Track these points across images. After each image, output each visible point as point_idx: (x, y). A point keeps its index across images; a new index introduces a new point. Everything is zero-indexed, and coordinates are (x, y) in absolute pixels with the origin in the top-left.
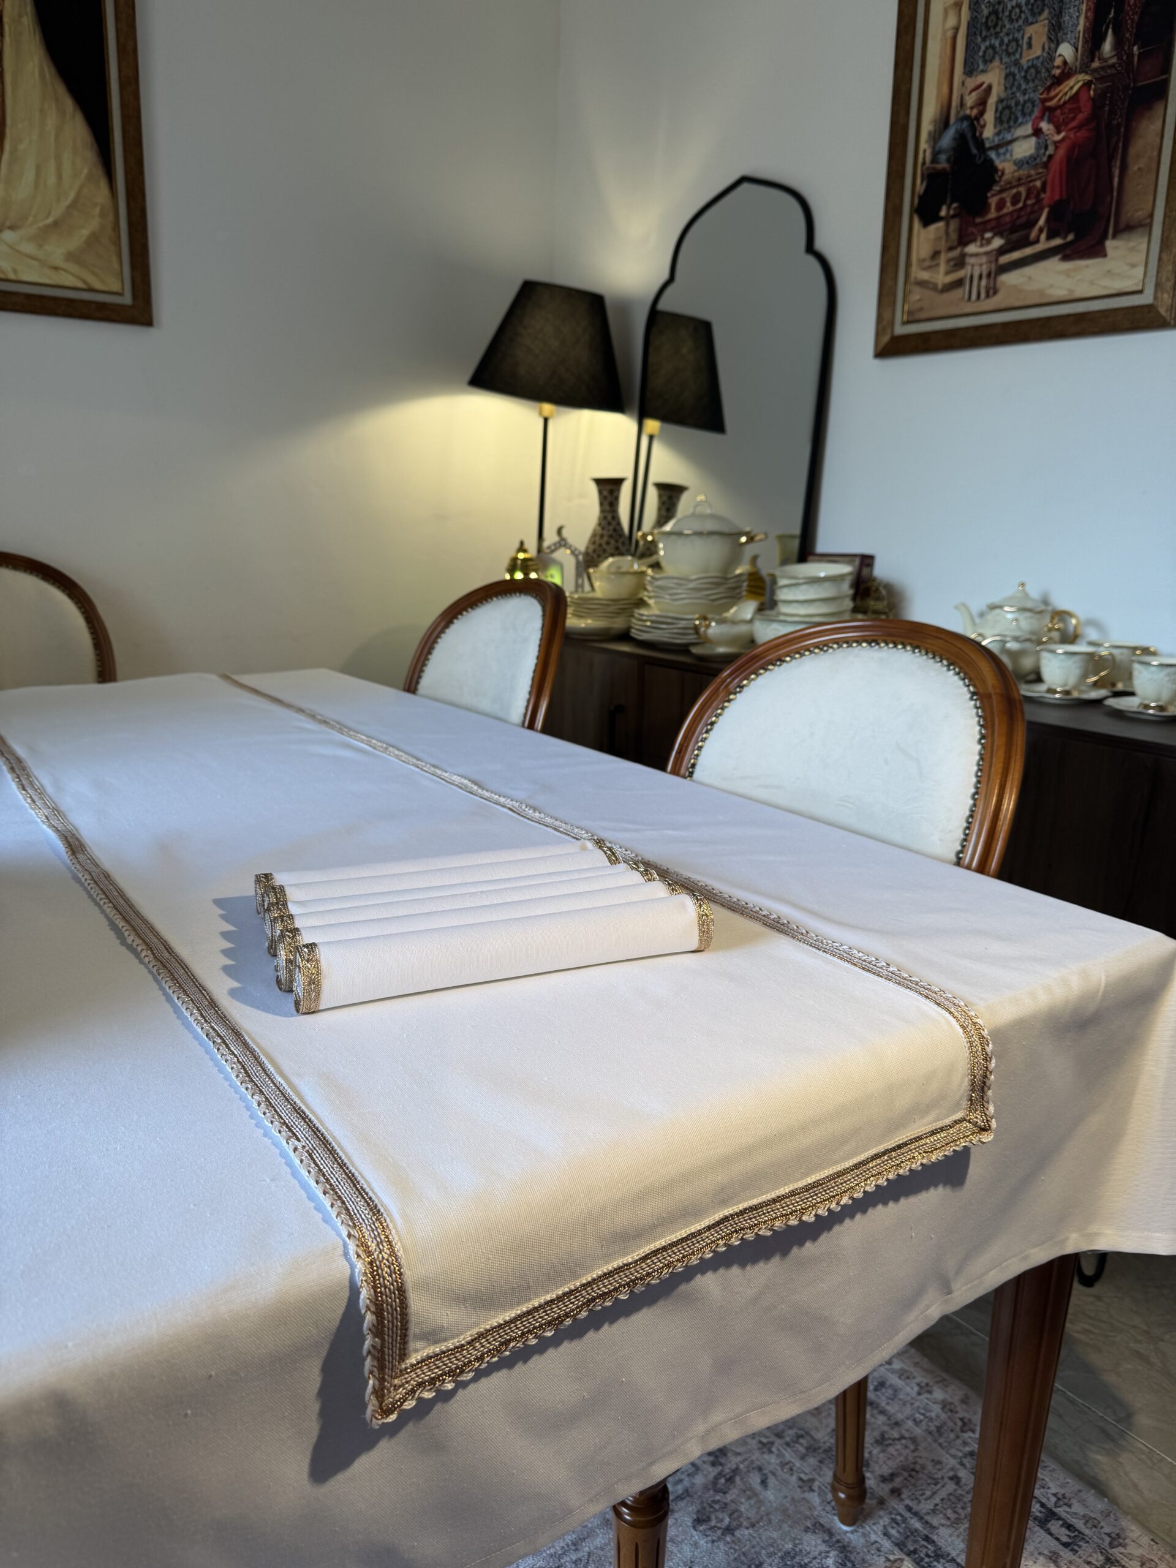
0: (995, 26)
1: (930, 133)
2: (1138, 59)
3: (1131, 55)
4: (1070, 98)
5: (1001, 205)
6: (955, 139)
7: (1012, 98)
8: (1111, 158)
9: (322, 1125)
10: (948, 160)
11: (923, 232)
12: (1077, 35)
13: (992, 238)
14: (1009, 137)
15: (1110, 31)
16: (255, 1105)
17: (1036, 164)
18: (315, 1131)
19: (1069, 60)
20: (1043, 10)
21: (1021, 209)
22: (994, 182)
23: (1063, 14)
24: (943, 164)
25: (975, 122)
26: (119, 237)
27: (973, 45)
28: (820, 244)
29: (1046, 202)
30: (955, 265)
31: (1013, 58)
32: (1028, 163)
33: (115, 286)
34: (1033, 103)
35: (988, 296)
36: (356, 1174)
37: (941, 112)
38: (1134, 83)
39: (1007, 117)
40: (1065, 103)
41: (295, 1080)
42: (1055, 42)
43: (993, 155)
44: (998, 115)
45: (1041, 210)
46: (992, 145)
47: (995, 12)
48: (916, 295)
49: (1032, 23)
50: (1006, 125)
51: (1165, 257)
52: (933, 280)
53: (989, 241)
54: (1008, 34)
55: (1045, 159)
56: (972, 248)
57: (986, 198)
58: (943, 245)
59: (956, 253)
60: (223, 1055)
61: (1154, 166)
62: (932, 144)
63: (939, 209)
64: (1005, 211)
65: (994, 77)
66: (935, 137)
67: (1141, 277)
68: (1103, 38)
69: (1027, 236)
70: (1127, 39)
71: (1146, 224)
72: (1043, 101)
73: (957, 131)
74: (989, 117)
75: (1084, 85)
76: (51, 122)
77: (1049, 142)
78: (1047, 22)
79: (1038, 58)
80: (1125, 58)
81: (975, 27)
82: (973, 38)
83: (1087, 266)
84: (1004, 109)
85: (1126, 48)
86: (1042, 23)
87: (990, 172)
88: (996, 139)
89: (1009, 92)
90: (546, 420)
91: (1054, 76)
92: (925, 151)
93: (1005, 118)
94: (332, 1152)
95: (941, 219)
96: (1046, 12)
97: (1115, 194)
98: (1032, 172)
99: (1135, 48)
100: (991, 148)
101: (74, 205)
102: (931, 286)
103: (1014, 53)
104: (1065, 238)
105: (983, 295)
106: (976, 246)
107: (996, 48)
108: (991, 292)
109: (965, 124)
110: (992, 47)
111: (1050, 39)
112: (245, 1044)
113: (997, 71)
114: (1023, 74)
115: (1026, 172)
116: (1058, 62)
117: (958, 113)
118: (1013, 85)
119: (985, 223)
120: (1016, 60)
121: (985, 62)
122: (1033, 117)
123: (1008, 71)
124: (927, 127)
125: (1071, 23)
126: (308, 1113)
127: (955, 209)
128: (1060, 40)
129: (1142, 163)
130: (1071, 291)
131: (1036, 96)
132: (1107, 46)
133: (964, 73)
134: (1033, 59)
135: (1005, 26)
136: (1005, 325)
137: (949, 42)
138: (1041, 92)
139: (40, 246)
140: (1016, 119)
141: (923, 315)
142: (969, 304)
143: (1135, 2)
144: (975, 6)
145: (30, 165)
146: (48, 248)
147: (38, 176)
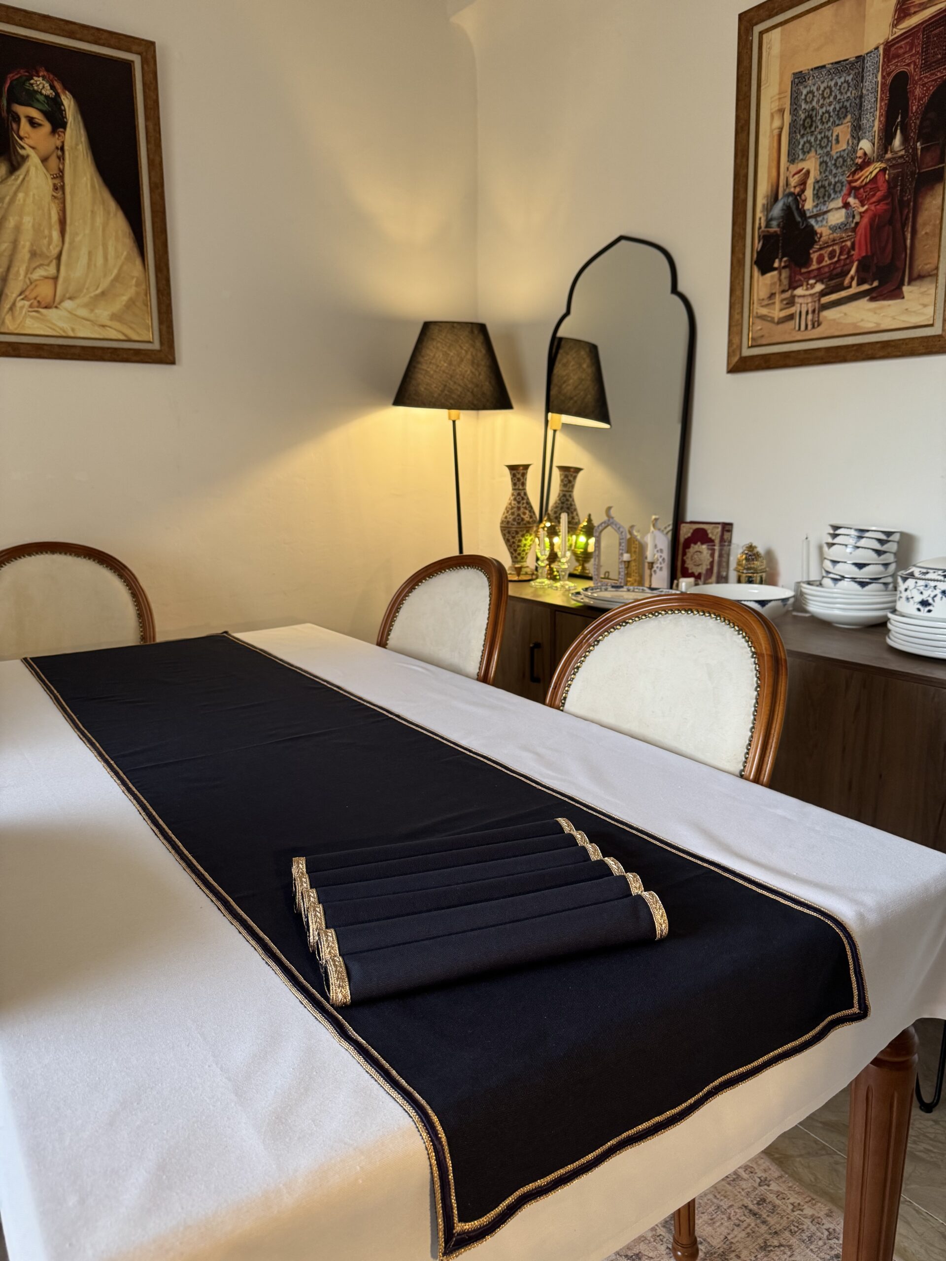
0: (811, 126)
1: (764, 205)
2: (921, 152)
3: (915, 149)
4: (870, 181)
5: (820, 259)
6: (783, 210)
7: (826, 180)
8: (904, 225)
10: (778, 226)
11: (761, 278)
12: (873, 134)
13: (815, 283)
14: (824, 209)
15: (899, 131)
17: (847, 229)
19: (868, 152)
20: (846, 116)
21: (836, 262)
22: (815, 242)
23: (862, 119)
24: (775, 228)
25: (798, 198)
26: (150, 301)
27: (794, 140)
28: (681, 288)
29: (855, 257)
30: (787, 304)
32: (840, 228)
33: (147, 336)
34: (842, 183)
35: (813, 327)
37: (772, 191)
38: (918, 169)
39: (823, 193)
40: (866, 184)
42: (857, 139)
43: (812, 222)
44: (815, 192)
45: (852, 262)
46: (812, 214)
48: (759, 325)
49: (838, 125)
50: (821, 200)
52: (770, 315)
53: (813, 286)
54: (820, 133)
55: (853, 225)
56: (799, 291)
57: (809, 254)
58: (777, 289)
61: (937, 231)
62: (765, 213)
63: (773, 262)
64: (824, 264)
65: (811, 164)
66: (768, 208)
67: (932, 314)
68: (893, 136)
69: (843, 283)
70: (912, 137)
71: (933, 275)
72: (850, 182)
73: (784, 204)
74: (809, 193)
75: (880, 170)
76: (99, 221)
77: (855, 213)
78: (850, 124)
79: (844, 150)
80: (910, 151)
81: (795, 128)
82: (794, 135)
83: (889, 306)
84: (820, 188)
85: (911, 144)
86: (847, 124)
87: (810, 236)
88: (815, 210)
89: (824, 175)
91: (857, 164)
92: (760, 219)
93: (821, 195)
95: (775, 269)
96: (849, 117)
97: (908, 251)
98: (844, 235)
99: (918, 144)
100: (811, 217)
101: (116, 279)
102: (769, 319)
103: (826, 147)
104: (872, 284)
105: (810, 327)
106: (803, 289)
107: (811, 143)
108: (816, 324)
109: (790, 199)
110: (809, 142)
111: (853, 136)
113: (813, 159)
114: (833, 162)
115: (839, 235)
116: (860, 153)
117: (784, 190)
118: (826, 170)
120: (828, 152)
121: (804, 153)
122: (842, 194)
123: (822, 159)
124: (761, 201)
125: (868, 125)
127: (785, 262)
128: (861, 138)
129: (928, 229)
130: (878, 324)
131: (844, 179)
132: (897, 142)
133: (788, 161)
134: (840, 152)
135: (818, 127)
136: (828, 349)
137: (776, 138)
138: (847, 175)
139: (92, 311)
140: (829, 196)
141: (764, 341)
142: (799, 332)
143: (916, 110)
144: (794, 112)
145: (84, 252)
146: (97, 311)
147: (90, 259)
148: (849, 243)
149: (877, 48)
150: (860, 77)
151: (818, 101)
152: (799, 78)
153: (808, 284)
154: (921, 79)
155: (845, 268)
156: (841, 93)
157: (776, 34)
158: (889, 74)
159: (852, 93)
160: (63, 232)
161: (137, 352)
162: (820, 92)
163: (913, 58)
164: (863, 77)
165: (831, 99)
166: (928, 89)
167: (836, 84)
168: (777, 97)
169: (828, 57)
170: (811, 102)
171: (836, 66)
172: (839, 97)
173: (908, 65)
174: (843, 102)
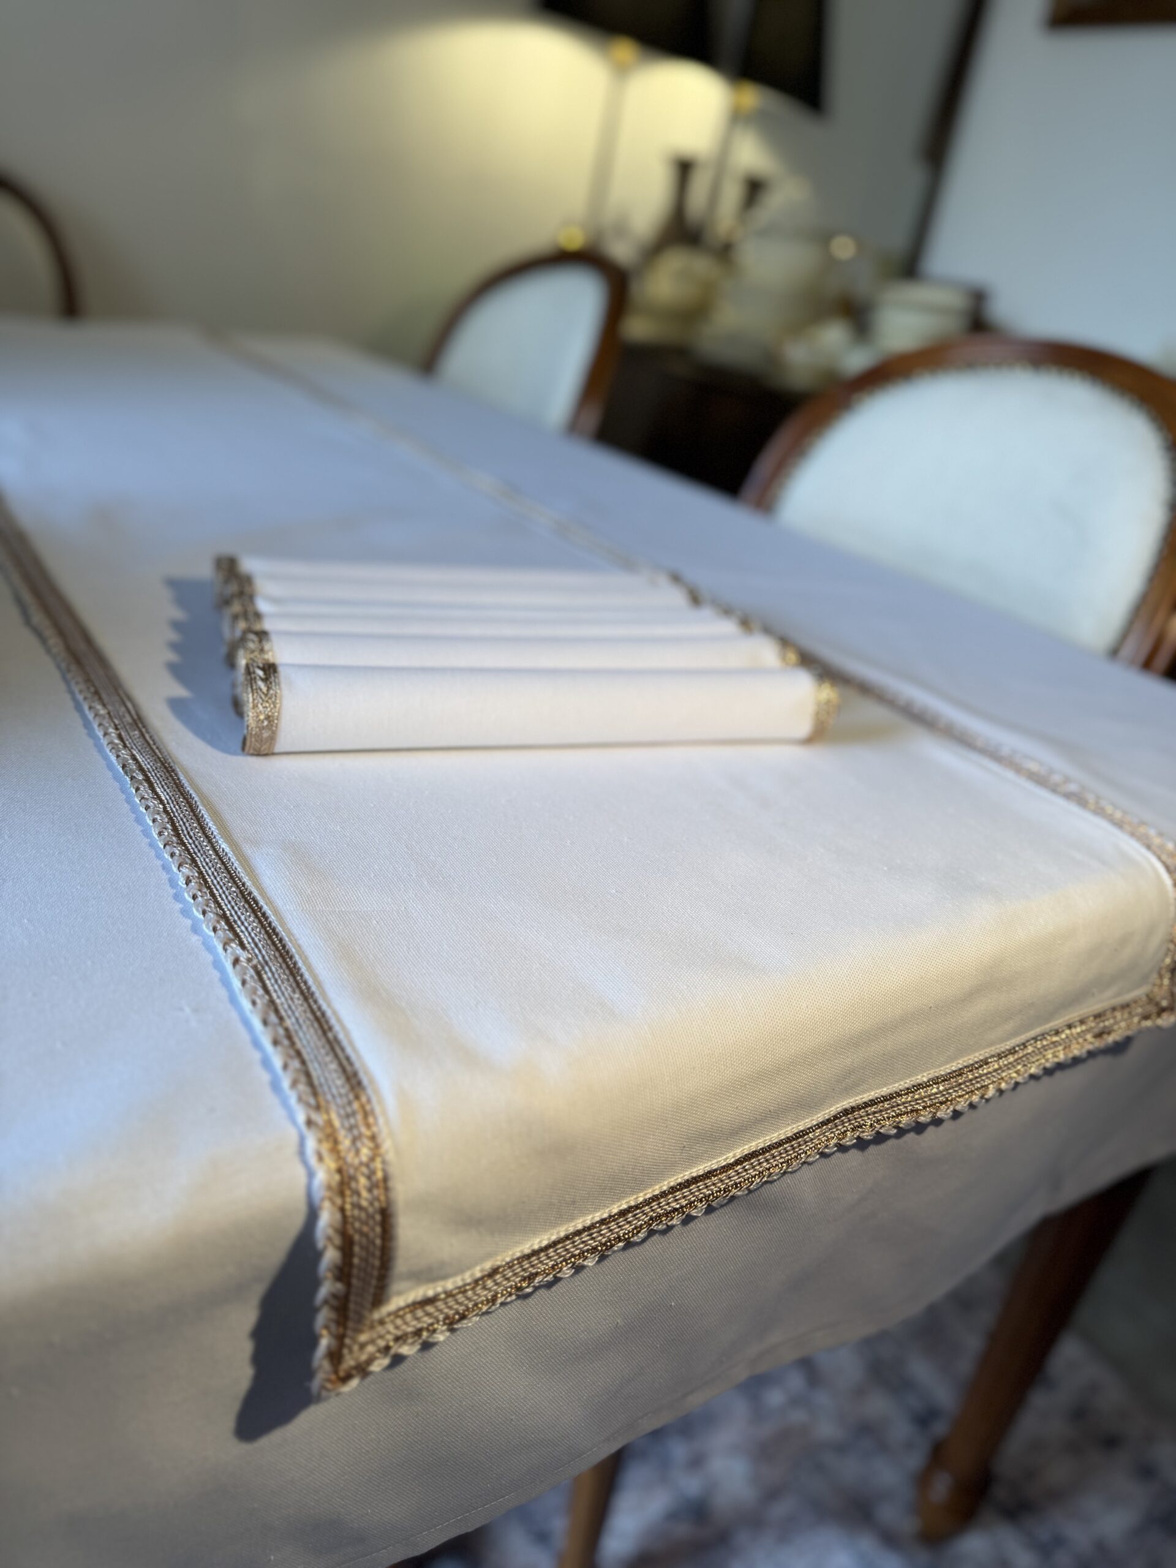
9: (283, 924)
16: (182, 882)
18: (270, 933)
36: (329, 1013)
41: (248, 850)
60: (143, 798)
94: (293, 971)
112: (179, 786)
126: (262, 903)
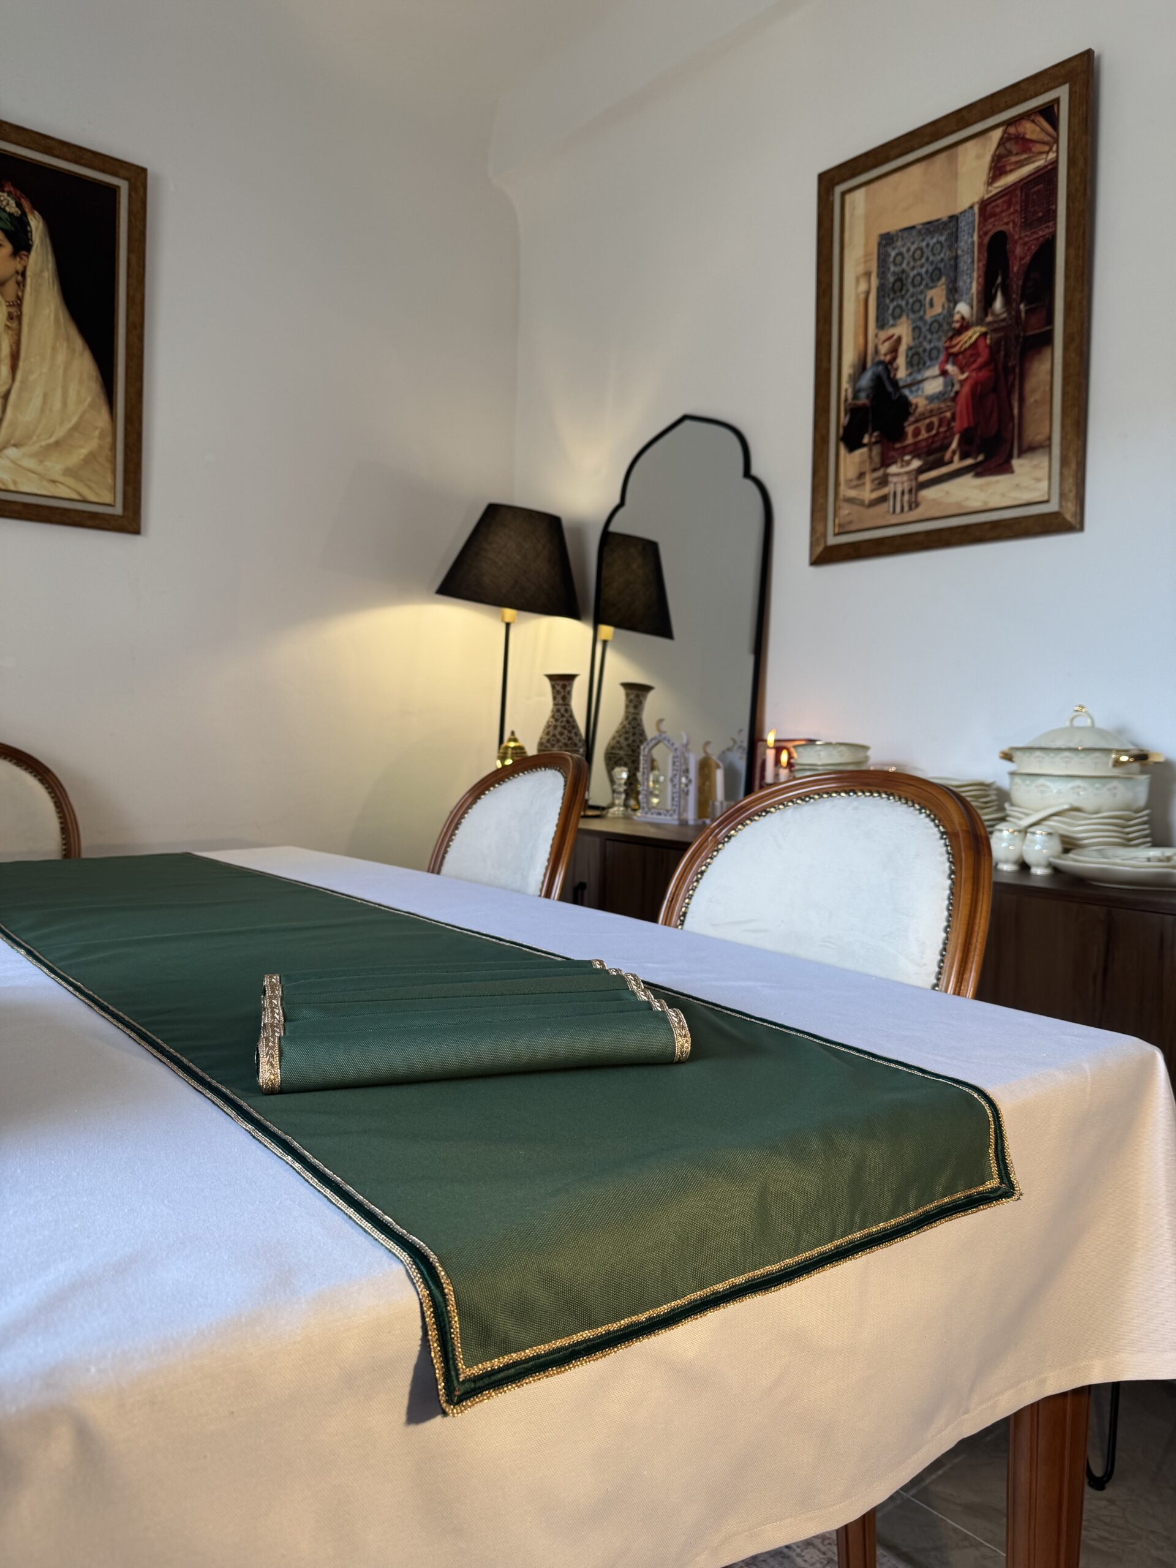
0: (901, 290)
1: (850, 376)
2: (1026, 314)
3: (1018, 311)
4: (970, 346)
5: (917, 433)
6: (872, 380)
7: (920, 346)
8: (1010, 393)
10: (868, 397)
13: (911, 460)
14: (919, 377)
15: (999, 293)
17: (945, 399)
19: (966, 316)
20: (939, 279)
21: (935, 436)
22: (908, 414)
23: (958, 281)
24: (863, 400)
25: (889, 367)
26: (115, 456)
27: (883, 305)
28: (756, 470)
29: (956, 429)
30: (880, 484)
31: (918, 315)
32: (937, 398)
33: (107, 498)
34: (938, 350)
35: (910, 509)
37: (859, 360)
38: (1024, 333)
39: (917, 361)
40: (966, 350)
43: (906, 392)
44: (909, 359)
45: (953, 436)
46: (905, 384)
47: (900, 280)
48: (845, 510)
49: (932, 288)
50: (915, 368)
51: (1065, 472)
52: (860, 497)
53: (908, 463)
54: (912, 296)
55: (952, 394)
56: (893, 469)
57: (903, 428)
58: (867, 467)
59: (880, 473)
61: (1048, 398)
63: (862, 437)
64: (921, 437)
65: (903, 330)
66: (855, 378)
67: (1047, 489)
68: (993, 299)
69: (942, 457)
70: (1014, 299)
71: (1045, 446)
72: (947, 348)
73: (874, 374)
74: (901, 361)
75: (980, 335)
76: (61, 358)
77: (955, 381)
78: (944, 287)
79: (939, 315)
80: (1013, 313)
81: (884, 291)
82: (883, 300)
83: (997, 482)
84: (913, 355)
85: (1014, 306)
86: (941, 287)
87: (904, 407)
89: (917, 342)
90: (508, 625)
91: (954, 329)
92: (846, 390)
93: (915, 361)
95: (864, 445)
96: (943, 279)
97: (1016, 421)
98: (942, 405)
99: (1022, 306)
100: (904, 387)
101: (75, 428)
102: (858, 502)
103: (919, 311)
104: (976, 458)
105: (906, 508)
106: (897, 466)
107: (902, 307)
108: (913, 505)
109: (880, 368)
110: (899, 306)
111: (948, 300)
113: (905, 325)
114: (928, 327)
115: (936, 405)
116: (957, 317)
117: (873, 359)
118: (919, 337)
119: (904, 447)
120: (921, 316)
121: (895, 318)
122: (939, 361)
123: (914, 325)
124: (847, 371)
125: (965, 287)
127: (877, 436)
129: (1037, 396)
130: (986, 503)
131: (941, 344)
133: (877, 327)
134: (935, 316)
135: (909, 290)
136: (928, 533)
137: (862, 304)
138: (944, 341)
139: (41, 462)
140: (925, 363)
141: (853, 527)
142: (894, 516)
143: (1018, 270)
144: (882, 274)
145: (39, 392)
146: (48, 463)
147: (45, 402)
148: (948, 415)
149: (971, 207)
150: (954, 237)
151: (908, 263)
152: (887, 240)
153: (902, 461)
154: (1021, 238)
155: (947, 441)
156: (934, 255)
157: (860, 194)
158: (986, 233)
159: (946, 254)
160: (14, 368)
161: (94, 516)
162: (911, 253)
163: (1012, 217)
164: (957, 237)
165: (923, 260)
166: (1029, 249)
167: (928, 245)
168: (863, 260)
169: (919, 216)
170: (901, 264)
171: (927, 226)
172: (931, 258)
173: (1007, 224)
174: (937, 264)
